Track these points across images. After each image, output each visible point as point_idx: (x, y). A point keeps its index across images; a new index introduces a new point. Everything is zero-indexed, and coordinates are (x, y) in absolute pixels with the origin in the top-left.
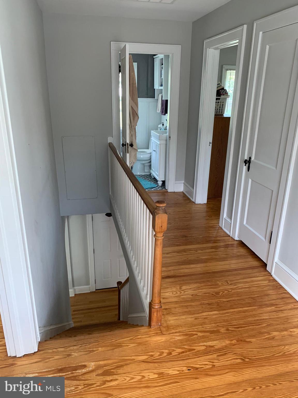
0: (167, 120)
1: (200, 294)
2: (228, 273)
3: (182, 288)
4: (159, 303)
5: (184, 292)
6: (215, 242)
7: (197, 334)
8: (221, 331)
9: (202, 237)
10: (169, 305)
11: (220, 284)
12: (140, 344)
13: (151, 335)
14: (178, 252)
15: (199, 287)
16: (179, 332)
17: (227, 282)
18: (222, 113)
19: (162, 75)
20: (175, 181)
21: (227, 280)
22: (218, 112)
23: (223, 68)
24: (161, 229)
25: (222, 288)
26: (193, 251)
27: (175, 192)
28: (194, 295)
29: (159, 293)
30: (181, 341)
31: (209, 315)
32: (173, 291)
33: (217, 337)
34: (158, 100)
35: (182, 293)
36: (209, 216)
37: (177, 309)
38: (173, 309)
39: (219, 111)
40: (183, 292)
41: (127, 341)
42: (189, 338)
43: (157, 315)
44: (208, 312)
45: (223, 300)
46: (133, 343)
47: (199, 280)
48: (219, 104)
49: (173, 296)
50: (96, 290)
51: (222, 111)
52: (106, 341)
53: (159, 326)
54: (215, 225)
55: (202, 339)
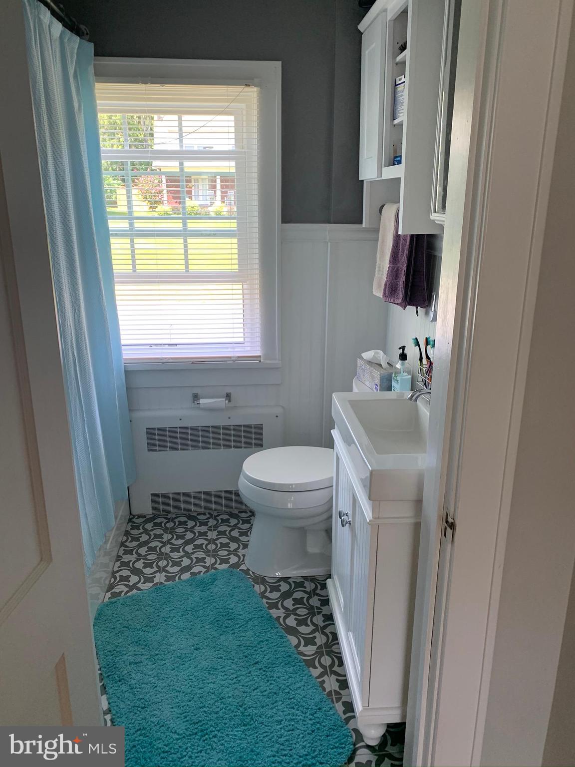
19: (399, 108)
34: (377, 230)
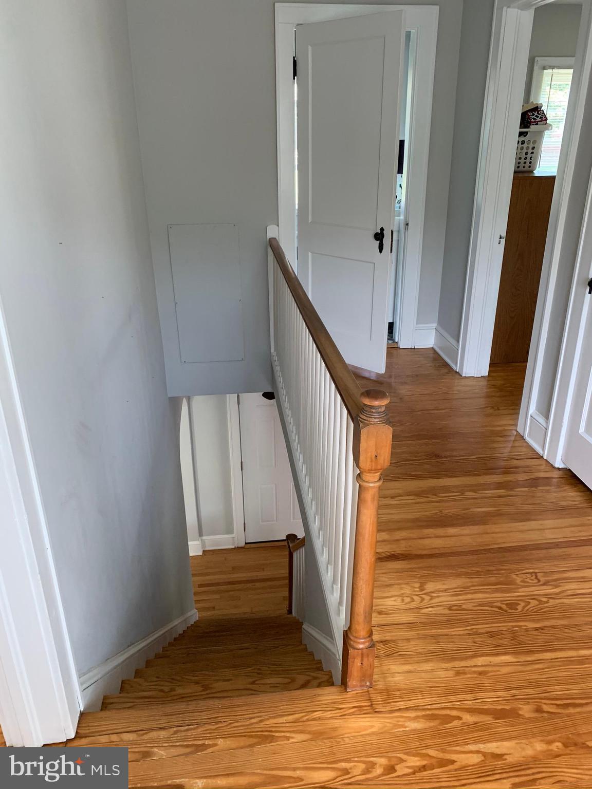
0: (401, 186)
1: (468, 606)
2: (538, 552)
3: (426, 587)
4: (368, 635)
5: (431, 599)
6: (507, 471)
7: (459, 718)
8: (520, 712)
9: (477, 458)
10: (392, 632)
11: (518, 580)
12: (317, 735)
13: (346, 713)
14: (419, 494)
15: (468, 587)
16: (416, 708)
17: (536, 578)
18: (530, 167)
20: (417, 324)
21: (536, 571)
22: (522, 165)
23: (535, 64)
24: (373, 464)
25: (522, 592)
26: (453, 492)
27: (414, 348)
28: (454, 608)
29: (367, 614)
30: (419, 735)
31: (492, 666)
32: (403, 594)
33: (512, 729)
35: (425, 601)
36: (493, 407)
37: (413, 643)
38: (401, 644)
39: (525, 163)
40: (427, 598)
41: (287, 725)
42: (440, 727)
43: (362, 663)
44: (488, 655)
45: (526, 626)
46: (301, 732)
47: (469, 567)
48: (525, 145)
49: (404, 607)
50: (246, 543)
51: (530, 163)
52: (238, 721)
53: (366, 689)
54: (506, 428)
55: (472, 732)
